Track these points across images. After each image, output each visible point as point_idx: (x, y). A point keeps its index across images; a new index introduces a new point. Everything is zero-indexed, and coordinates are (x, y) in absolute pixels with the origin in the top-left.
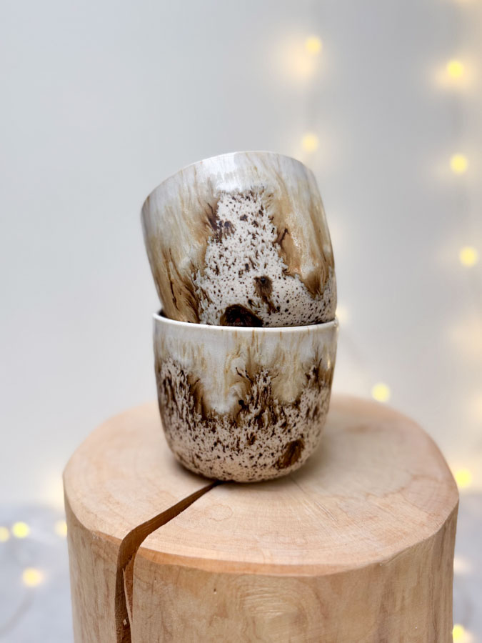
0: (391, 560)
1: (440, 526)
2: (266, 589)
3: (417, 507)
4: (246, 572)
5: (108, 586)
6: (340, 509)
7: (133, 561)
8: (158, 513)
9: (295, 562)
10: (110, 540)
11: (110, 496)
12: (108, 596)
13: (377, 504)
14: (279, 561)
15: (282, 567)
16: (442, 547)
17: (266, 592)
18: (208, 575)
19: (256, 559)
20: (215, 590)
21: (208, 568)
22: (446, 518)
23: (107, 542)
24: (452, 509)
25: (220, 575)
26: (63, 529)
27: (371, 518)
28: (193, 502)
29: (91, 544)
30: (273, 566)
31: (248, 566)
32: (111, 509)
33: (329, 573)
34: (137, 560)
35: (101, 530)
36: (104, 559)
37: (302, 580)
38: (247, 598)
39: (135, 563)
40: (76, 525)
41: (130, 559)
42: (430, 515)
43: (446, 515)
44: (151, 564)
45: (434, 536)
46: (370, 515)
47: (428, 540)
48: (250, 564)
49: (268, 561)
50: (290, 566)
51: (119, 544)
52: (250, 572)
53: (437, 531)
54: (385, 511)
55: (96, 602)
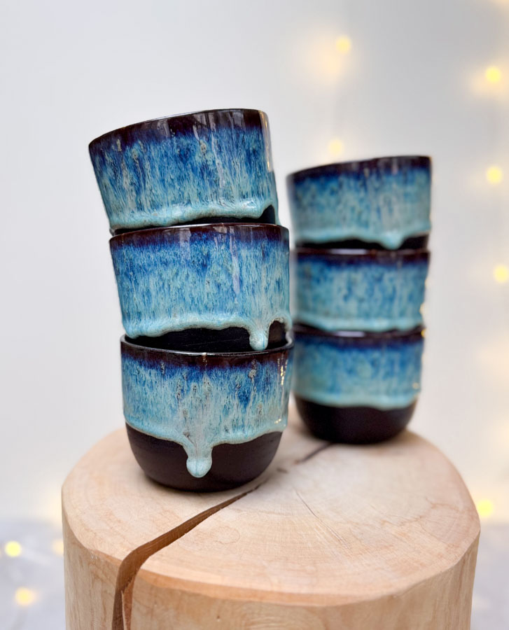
0: (406, 592)
1: (459, 559)
2: (272, 618)
3: (435, 537)
4: (252, 599)
5: (105, 609)
6: (355, 537)
7: (133, 584)
8: (161, 534)
9: (305, 590)
10: (109, 561)
11: (111, 514)
12: (105, 620)
13: (393, 533)
14: (288, 588)
15: (291, 595)
16: (461, 577)
17: (273, 621)
18: (211, 601)
19: (262, 586)
20: (218, 617)
21: (211, 594)
22: (466, 549)
23: (106, 562)
24: (472, 540)
25: (224, 601)
27: (386, 547)
28: (198, 523)
29: (89, 564)
30: (281, 594)
31: (254, 593)
32: (111, 528)
33: (340, 603)
34: (137, 582)
35: (100, 549)
36: (102, 580)
37: (311, 610)
38: (252, 627)
39: (135, 586)
40: (74, 543)
41: (129, 581)
42: (449, 546)
43: (465, 546)
44: (152, 587)
45: (452, 569)
46: (386, 544)
47: (446, 572)
48: (256, 591)
49: (275, 589)
50: (299, 595)
51: (119, 564)
52: (257, 600)
53: (455, 564)
54: (401, 540)
55: (92, 625)
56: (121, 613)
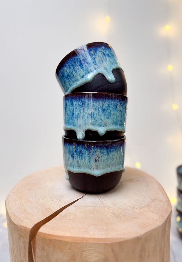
0: (144, 235)
1: (164, 221)
2: (91, 248)
3: (154, 213)
4: (83, 241)
6: (122, 214)
7: (35, 238)
8: (46, 217)
9: (103, 237)
10: (25, 229)
11: (25, 210)
12: (25, 253)
13: (137, 212)
14: (96, 237)
15: (98, 239)
16: (165, 229)
17: (92, 250)
18: (67, 243)
19: (88, 236)
20: (70, 249)
21: (67, 240)
22: (167, 217)
23: (25, 230)
24: (169, 213)
25: (72, 243)
26: (6, 225)
27: (135, 218)
28: (60, 212)
29: (18, 231)
30: (94, 239)
31: (84, 239)
32: (26, 216)
33: (118, 241)
34: (37, 237)
35: (22, 225)
36: (23, 237)
37: (107, 244)
38: (84, 252)
39: (36, 238)
40: (11, 223)
41: (34, 237)
42: (160, 216)
43: (166, 216)
44: (43, 239)
45: (161, 225)
46: (135, 217)
47: (159, 227)
49: (92, 237)
50: (101, 239)
51: (30, 230)
52: (85, 241)
53: (163, 223)
54: (141, 215)
55: (20, 255)
56: (31, 250)
